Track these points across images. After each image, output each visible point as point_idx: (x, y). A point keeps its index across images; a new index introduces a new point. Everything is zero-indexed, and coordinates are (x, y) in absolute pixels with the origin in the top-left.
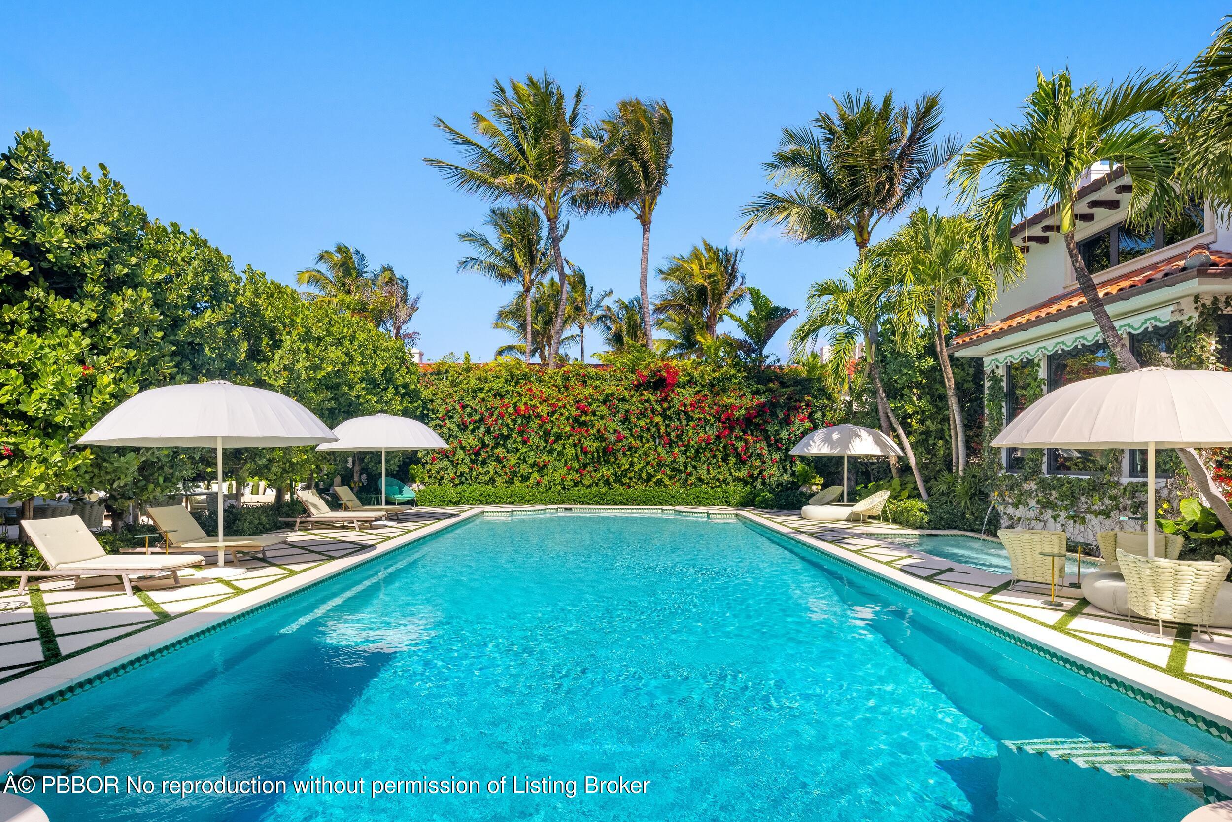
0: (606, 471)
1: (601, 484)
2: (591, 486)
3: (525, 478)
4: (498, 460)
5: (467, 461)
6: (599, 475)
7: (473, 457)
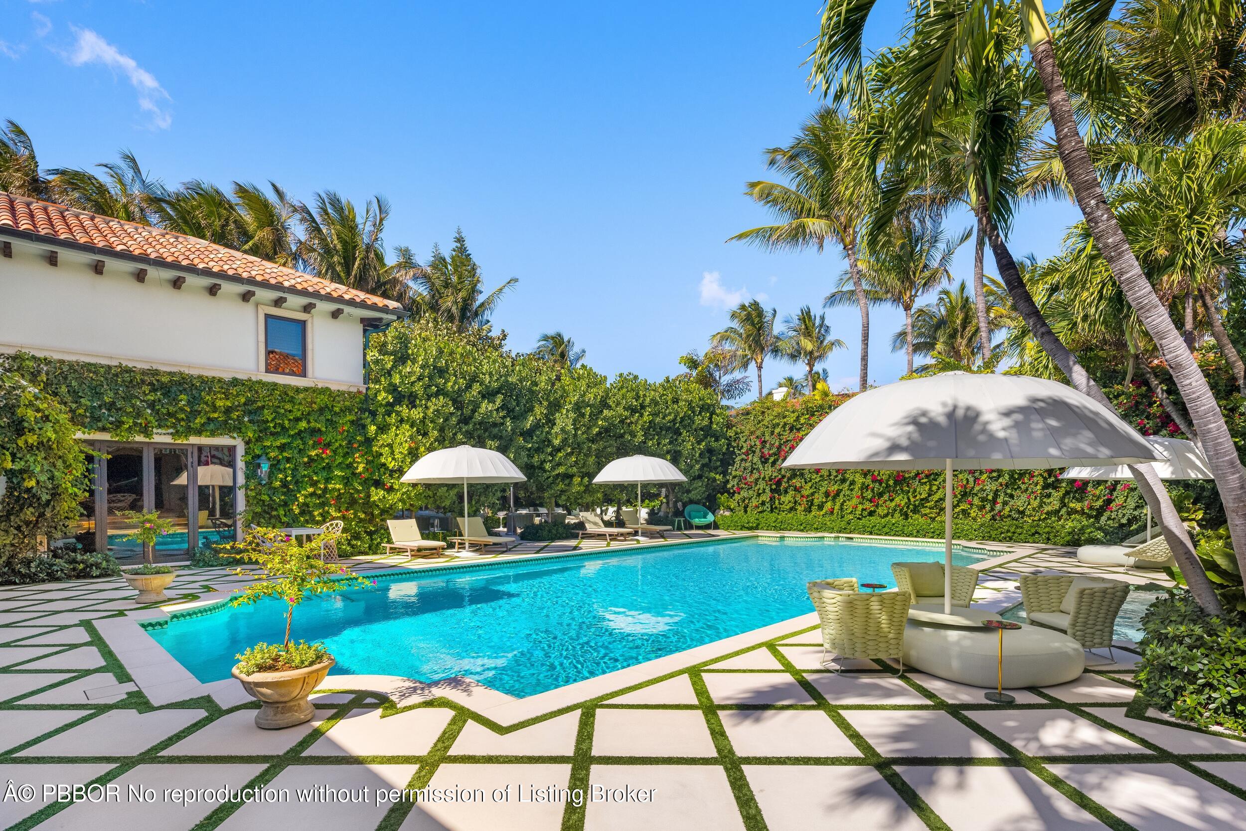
0: (900, 500)
1: (897, 515)
2: (886, 515)
3: (821, 507)
4: (797, 490)
5: (768, 490)
6: (893, 504)
7: (774, 487)
